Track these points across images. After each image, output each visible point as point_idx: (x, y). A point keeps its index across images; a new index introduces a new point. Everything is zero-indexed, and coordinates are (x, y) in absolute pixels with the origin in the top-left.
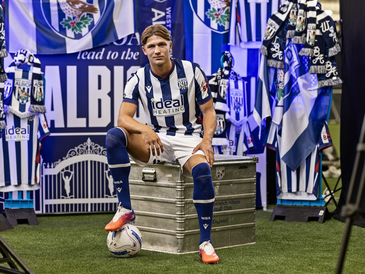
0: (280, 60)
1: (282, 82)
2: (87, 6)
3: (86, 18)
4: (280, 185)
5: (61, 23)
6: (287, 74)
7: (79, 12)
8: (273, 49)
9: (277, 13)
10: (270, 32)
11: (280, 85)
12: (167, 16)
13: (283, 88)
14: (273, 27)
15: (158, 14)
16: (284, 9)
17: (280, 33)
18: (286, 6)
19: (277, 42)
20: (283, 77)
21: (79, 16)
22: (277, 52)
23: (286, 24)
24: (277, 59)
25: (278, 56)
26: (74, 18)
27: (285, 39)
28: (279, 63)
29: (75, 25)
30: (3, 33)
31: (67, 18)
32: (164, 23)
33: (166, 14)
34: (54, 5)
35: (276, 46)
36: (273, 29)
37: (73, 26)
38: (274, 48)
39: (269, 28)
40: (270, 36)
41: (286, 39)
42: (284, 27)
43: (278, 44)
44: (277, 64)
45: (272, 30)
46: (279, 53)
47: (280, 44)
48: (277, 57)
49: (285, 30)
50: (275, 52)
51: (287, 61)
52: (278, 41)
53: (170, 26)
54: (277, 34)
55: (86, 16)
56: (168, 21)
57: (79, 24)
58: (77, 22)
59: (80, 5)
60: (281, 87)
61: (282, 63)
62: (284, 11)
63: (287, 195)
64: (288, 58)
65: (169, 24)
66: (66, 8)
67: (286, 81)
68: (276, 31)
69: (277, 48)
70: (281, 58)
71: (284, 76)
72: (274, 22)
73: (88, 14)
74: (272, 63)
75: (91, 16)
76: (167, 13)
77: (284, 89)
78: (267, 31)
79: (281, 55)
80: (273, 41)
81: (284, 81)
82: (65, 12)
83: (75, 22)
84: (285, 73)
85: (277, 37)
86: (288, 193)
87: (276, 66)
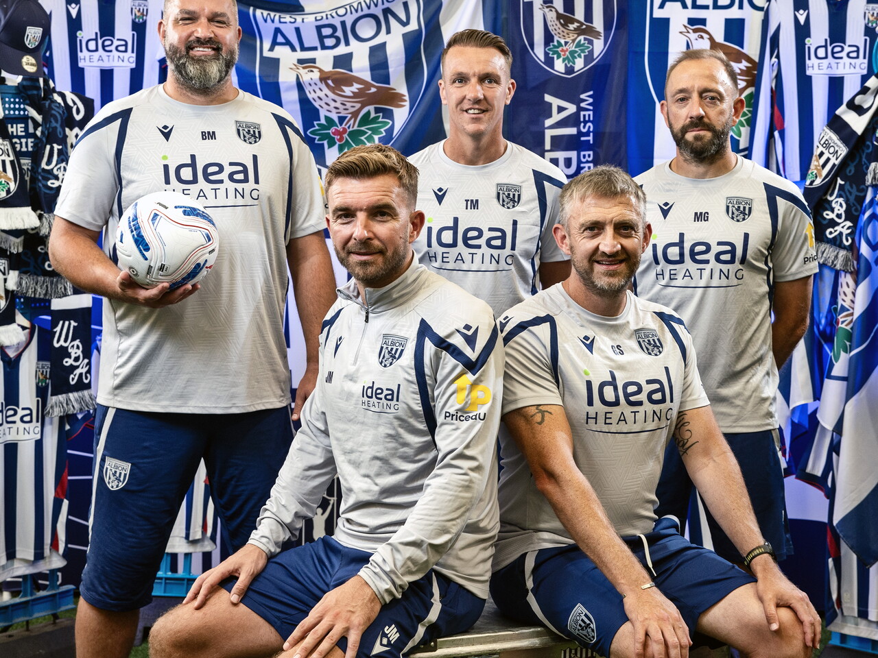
0: (844, 248)
1: (848, 310)
2: (373, 90)
3: (375, 120)
4: (834, 596)
5: (308, 133)
6: (863, 288)
7: (353, 106)
8: (829, 215)
9: (844, 112)
10: (824, 166)
11: (841, 318)
12: (582, 113)
13: (848, 328)
14: (832, 150)
15: (561, 109)
16: (865, 101)
17: (851, 170)
18: (870, 91)
19: (839, 196)
20: (850, 296)
21: (355, 114)
22: (838, 224)
23: (868, 143)
24: (836, 242)
25: (841, 234)
26: (342, 119)
27: (863, 186)
28: (842, 253)
29: (346, 136)
30: (55, 172)
31: (323, 121)
32: (572, 131)
33: (580, 109)
34: (289, 89)
35: (839, 205)
36: (831, 156)
37: (340, 140)
38: (832, 210)
39: (822, 154)
40: (821, 176)
41: (867, 187)
42: (863, 152)
43: (841, 200)
44: (836, 257)
45: (828, 160)
46: (844, 227)
47: (847, 202)
48: (838, 237)
49: (864, 159)
50: (833, 223)
51: (865, 249)
52: (841, 192)
53: (591, 138)
54: (839, 171)
55: (373, 115)
56: (584, 127)
57: (355, 135)
58: (351, 129)
59: (356, 87)
60: (843, 322)
61: (850, 255)
62: (865, 106)
63: (857, 624)
64: (868, 242)
65: (587, 134)
66: (320, 95)
67: (859, 308)
68: (837, 162)
69: (839, 212)
70: (847, 240)
71: (854, 294)
72: (835, 137)
73: (377, 110)
74: (825, 255)
75: (389, 115)
76: (583, 105)
77: (852, 329)
78: (816, 163)
79: (849, 231)
80: (830, 192)
81: (853, 309)
82: (316, 105)
83: (345, 130)
84: (857, 283)
85: (840, 181)
86: (859, 619)
87: (833, 262)
